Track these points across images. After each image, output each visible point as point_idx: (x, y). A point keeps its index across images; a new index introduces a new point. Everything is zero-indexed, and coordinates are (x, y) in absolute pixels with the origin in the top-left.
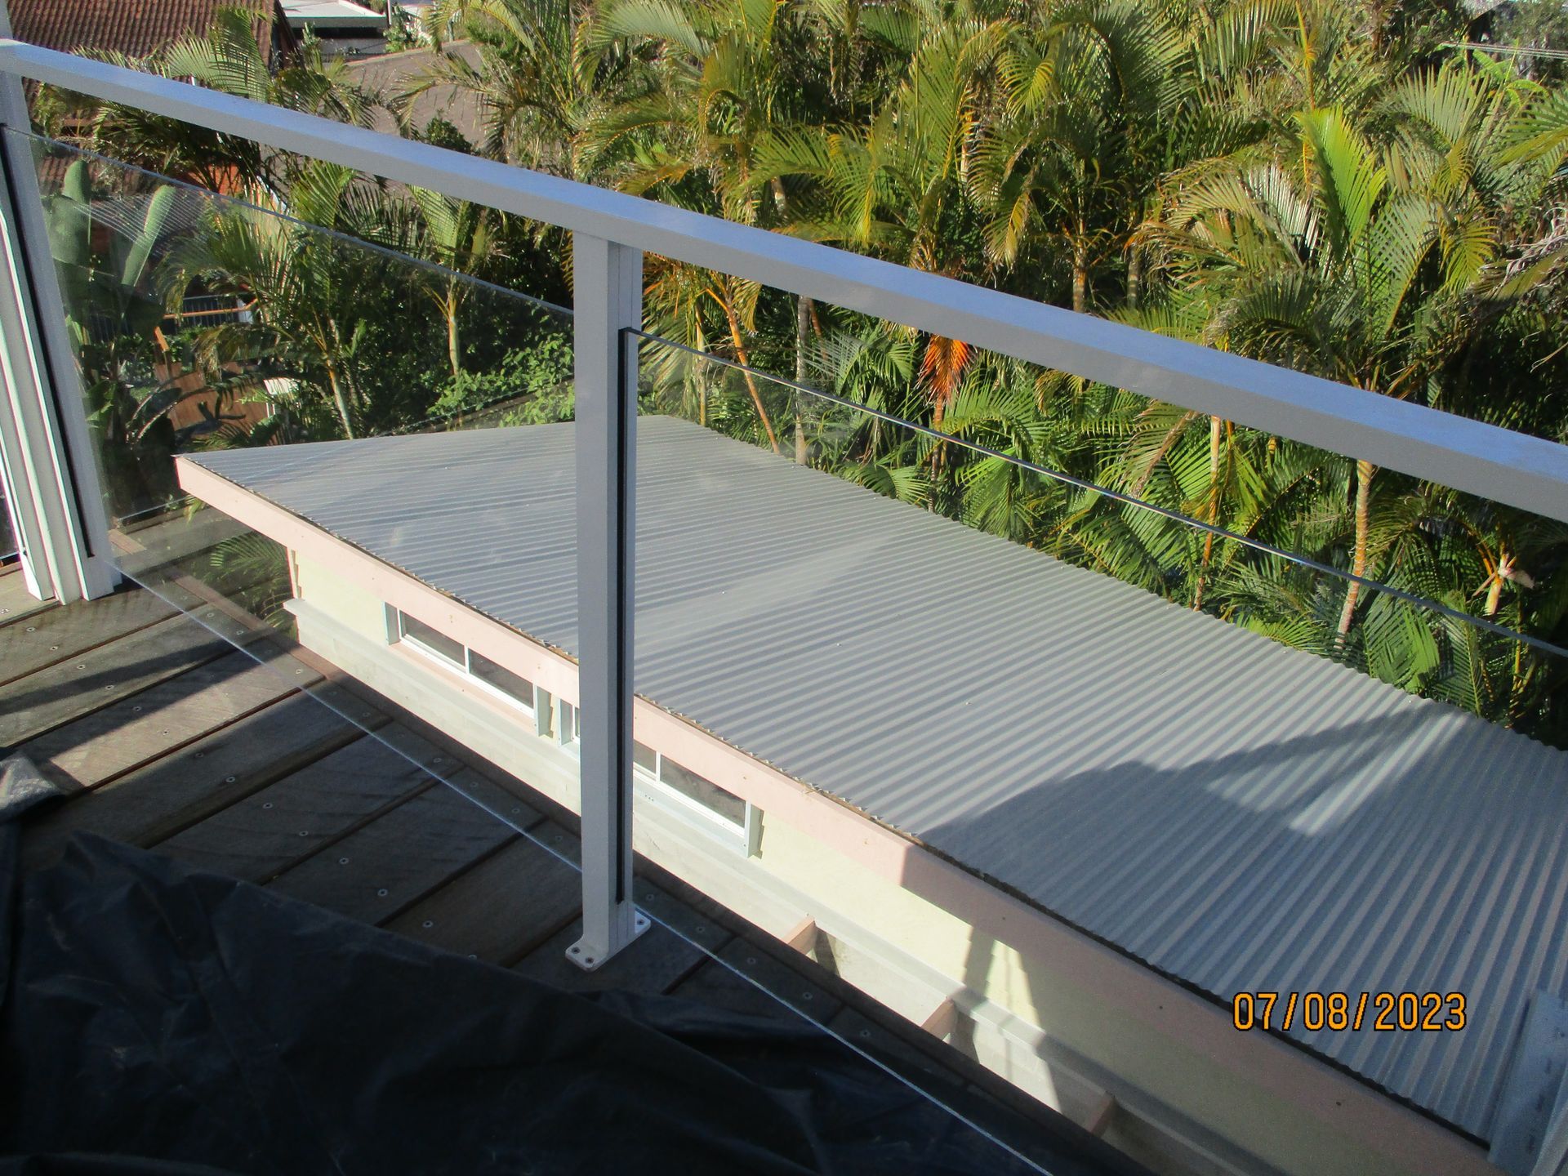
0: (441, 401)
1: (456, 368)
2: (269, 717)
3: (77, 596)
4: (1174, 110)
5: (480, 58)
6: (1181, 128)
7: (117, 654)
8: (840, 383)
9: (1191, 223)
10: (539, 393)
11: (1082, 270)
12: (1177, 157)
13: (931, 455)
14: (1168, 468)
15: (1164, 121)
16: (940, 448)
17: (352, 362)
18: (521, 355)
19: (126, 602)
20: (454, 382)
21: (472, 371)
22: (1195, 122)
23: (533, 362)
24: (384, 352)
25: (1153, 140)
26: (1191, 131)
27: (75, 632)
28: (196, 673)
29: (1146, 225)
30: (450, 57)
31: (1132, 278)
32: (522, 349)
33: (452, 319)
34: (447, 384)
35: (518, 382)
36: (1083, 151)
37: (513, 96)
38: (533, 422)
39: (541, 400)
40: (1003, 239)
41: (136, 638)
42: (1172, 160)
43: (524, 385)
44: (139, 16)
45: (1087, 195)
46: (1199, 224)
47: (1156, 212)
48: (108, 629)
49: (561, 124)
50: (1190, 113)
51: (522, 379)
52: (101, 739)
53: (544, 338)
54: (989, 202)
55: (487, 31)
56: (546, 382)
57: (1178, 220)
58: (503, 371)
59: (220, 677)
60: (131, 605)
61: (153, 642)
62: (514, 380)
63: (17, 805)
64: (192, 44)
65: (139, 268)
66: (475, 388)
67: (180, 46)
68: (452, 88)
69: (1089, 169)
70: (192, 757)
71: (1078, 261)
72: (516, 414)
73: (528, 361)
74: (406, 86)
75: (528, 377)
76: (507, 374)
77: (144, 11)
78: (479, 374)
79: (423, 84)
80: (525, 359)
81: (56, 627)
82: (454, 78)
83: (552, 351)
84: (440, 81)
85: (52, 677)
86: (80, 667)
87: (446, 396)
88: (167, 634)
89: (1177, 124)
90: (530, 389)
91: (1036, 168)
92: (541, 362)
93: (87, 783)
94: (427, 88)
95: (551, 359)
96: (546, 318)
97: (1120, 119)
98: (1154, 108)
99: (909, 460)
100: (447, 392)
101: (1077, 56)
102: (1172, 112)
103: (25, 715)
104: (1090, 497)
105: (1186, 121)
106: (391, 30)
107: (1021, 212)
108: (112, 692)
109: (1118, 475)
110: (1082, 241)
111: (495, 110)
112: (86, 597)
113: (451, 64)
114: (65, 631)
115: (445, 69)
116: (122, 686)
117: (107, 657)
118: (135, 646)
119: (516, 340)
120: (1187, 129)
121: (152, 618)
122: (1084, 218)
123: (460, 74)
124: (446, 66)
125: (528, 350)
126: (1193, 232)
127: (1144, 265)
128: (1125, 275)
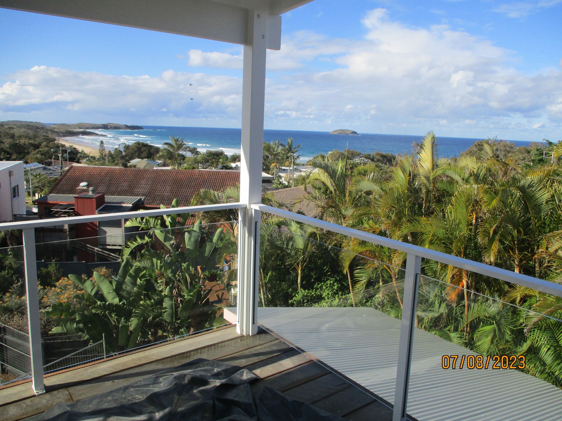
0: (294, 298)
1: (299, 288)
2: (302, 367)
3: (248, 334)
4: (548, 214)
5: (317, 193)
6: (551, 220)
7: (261, 349)
8: (431, 300)
9: (557, 251)
10: (326, 298)
11: (518, 265)
12: (550, 229)
13: (464, 328)
14: (555, 337)
15: (545, 217)
16: (467, 325)
17: (266, 284)
18: (320, 285)
19: (260, 337)
20: (299, 292)
21: (305, 289)
22: (556, 217)
23: (324, 287)
24: (276, 282)
25: (541, 223)
26: (555, 220)
27: (250, 342)
28: (281, 355)
29: (540, 250)
30: (309, 193)
31: (537, 269)
32: (321, 283)
33: (299, 272)
34: (296, 293)
35: (319, 294)
36: (516, 226)
37: (327, 205)
38: (324, 307)
39: (327, 300)
40: (490, 255)
41: (265, 345)
42: (548, 229)
43: (321, 295)
44: (207, 177)
45: (518, 240)
46: (559, 251)
47: (544, 246)
48: (258, 342)
49: (340, 213)
50: (553, 215)
51: (320, 293)
52: (262, 368)
53: (328, 279)
54: (485, 243)
55: (317, 186)
56: (328, 294)
57: (551, 250)
58: (314, 290)
59: (288, 357)
60: (261, 338)
61: (269, 347)
62: (318, 293)
63: (249, 379)
64: (232, 188)
65: (211, 251)
66: (305, 294)
67: (228, 188)
68: (308, 202)
69: (519, 232)
70: (285, 374)
71: (516, 263)
72: (318, 304)
73: (322, 287)
74: (294, 201)
75: (322, 292)
76: (316, 291)
77: (208, 176)
78: (307, 290)
79: (299, 201)
80: (321, 286)
81: (245, 341)
82: (309, 199)
83: (330, 284)
84: (305, 200)
85: (247, 352)
86: (253, 351)
87: (296, 297)
88: (272, 345)
89: (549, 218)
90: (323, 296)
91: (500, 232)
92: (327, 287)
93: (262, 378)
94: (300, 202)
95: (330, 287)
96: (329, 273)
97: (528, 216)
98: (540, 213)
99: (456, 329)
100: (297, 295)
101: (512, 196)
102: (547, 215)
103: (243, 360)
104: (525, 346)
105: (552, 217)
106: (275, 181)
107: (496, 246)
108: (262, 358)
109: (536, 340)
110: (517, 256)
111: (321, 209)
112: (251, 334)
113: (308, 195)
114: (247, 342)
115: (306, 197)
116: (265, 356)
117: (259, 349)
118: (265, 347)
119: (319, 280)
120: (553, 220)
121: (267, 341)
122: (517, 248)
123: (311, 198)
124: (307, 195)
125: (323, 283)
126: (558, 254)
127: (541, 264)
128: (535, 267)
